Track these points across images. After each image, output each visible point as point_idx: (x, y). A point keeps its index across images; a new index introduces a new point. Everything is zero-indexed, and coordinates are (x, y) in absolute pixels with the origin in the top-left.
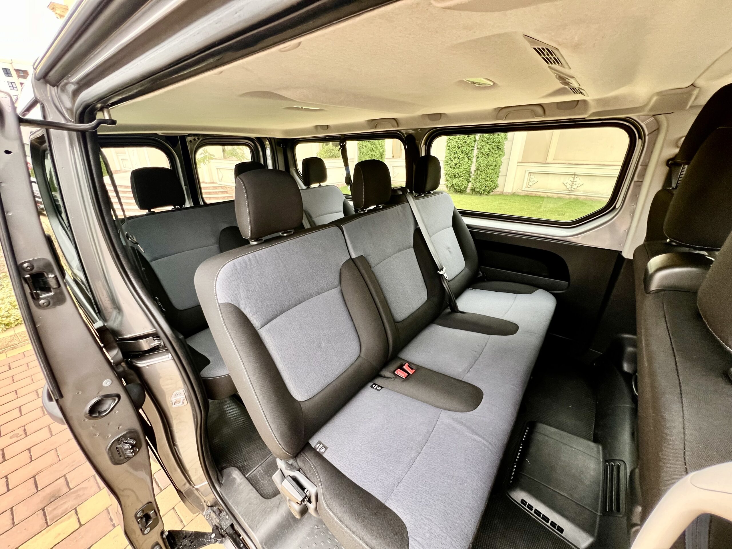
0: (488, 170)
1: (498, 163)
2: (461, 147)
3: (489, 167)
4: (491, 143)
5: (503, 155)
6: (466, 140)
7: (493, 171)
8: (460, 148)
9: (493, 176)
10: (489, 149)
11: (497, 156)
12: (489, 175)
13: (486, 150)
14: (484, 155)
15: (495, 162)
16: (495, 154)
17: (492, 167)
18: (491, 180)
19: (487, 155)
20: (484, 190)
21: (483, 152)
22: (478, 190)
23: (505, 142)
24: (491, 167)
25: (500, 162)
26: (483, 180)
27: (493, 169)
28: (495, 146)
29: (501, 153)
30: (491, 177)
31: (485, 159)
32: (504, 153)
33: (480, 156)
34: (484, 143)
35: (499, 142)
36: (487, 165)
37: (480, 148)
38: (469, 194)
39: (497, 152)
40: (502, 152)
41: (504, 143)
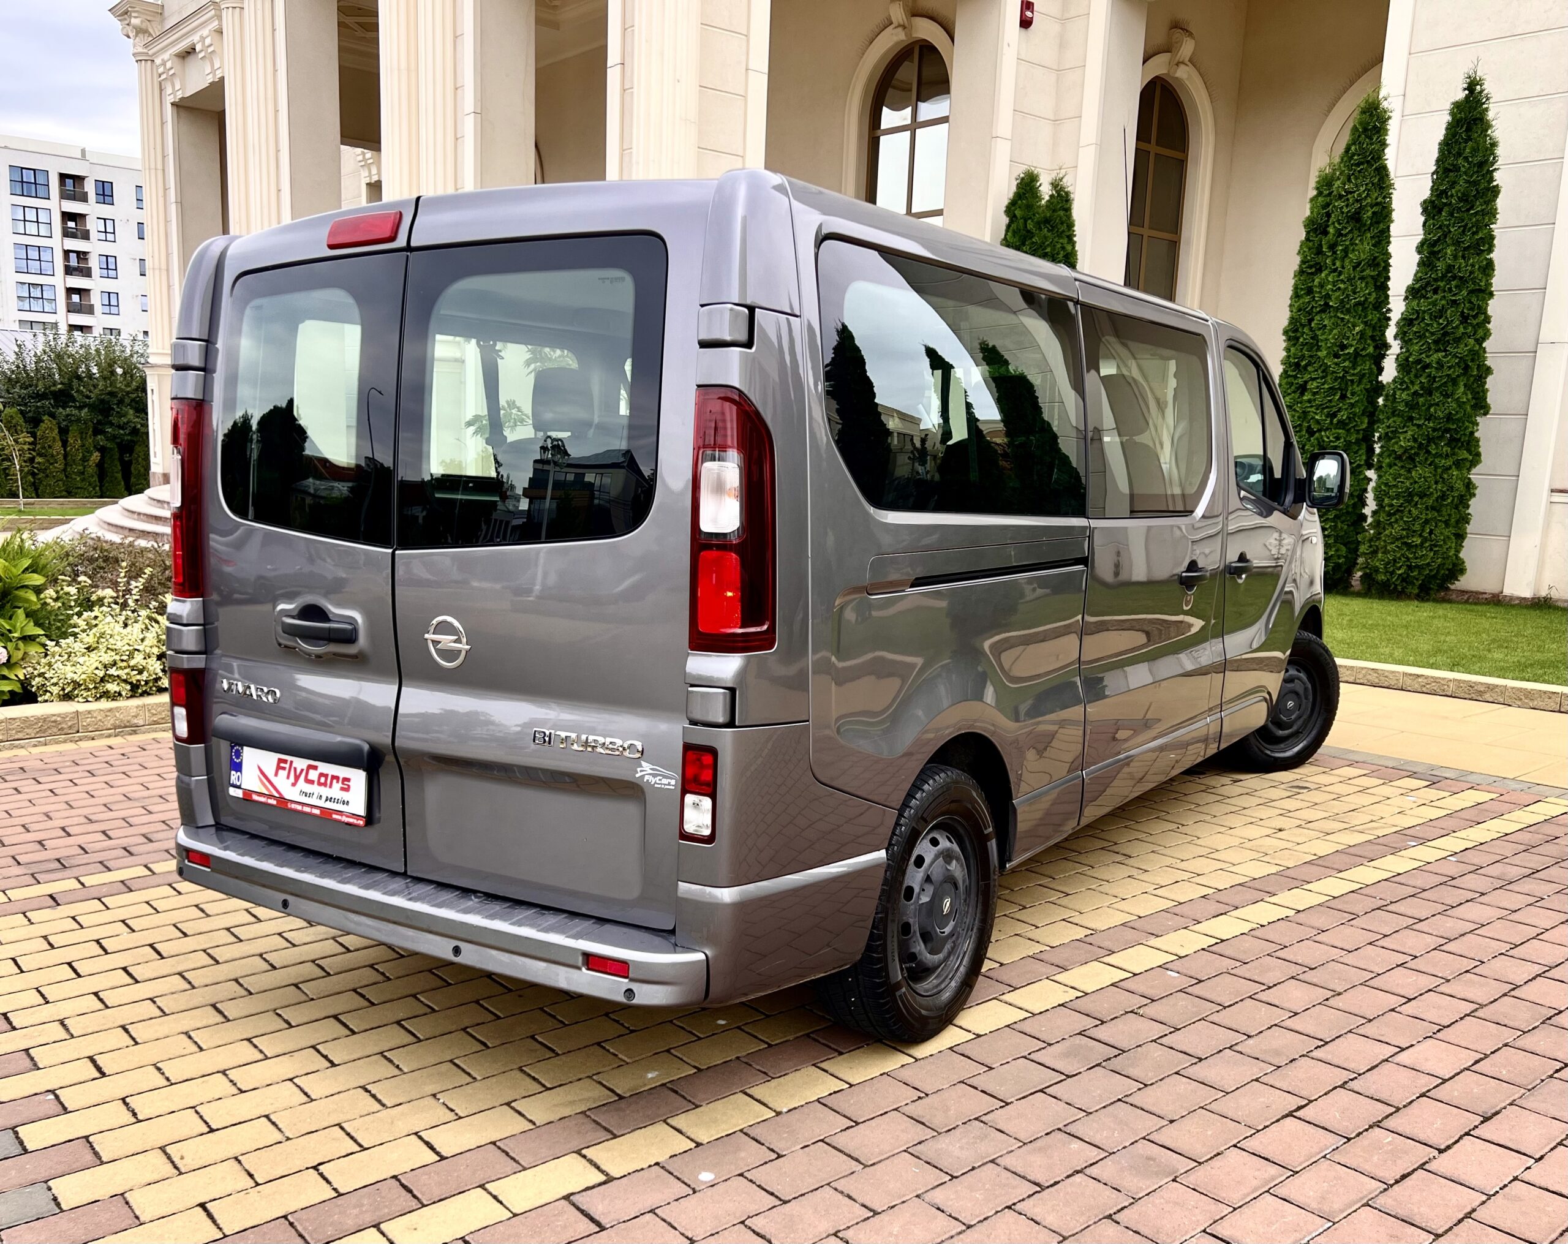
0: (1415, 512)
1: (1451, 489)
2: (1319, 431)
3: (1416, 499)
5: (1477, 463)
6: (1335, 409)
8: (1317, 435)
9: (1437, 532)
10: (1415, 440)
11: (1449, 462)
12: (1417, 527)
13: (1404, 442)
14: (1399, 458)
15: (1441, 485)
16: (1437, 455)
20: (1404, 580)
21: (1396, 448)
22: (1381, 577)
23: (1478, 419)
25: (1459, 485)
26: (1398, 543)
27: (1433, 508)
28: (1434, 430)
29: (1464, 454)
30: (1426, 535)
32: (1478, 455)
34: (1399, 420)
38: (1358, 595)
39: (1448, 449)
40: (1469, 452)
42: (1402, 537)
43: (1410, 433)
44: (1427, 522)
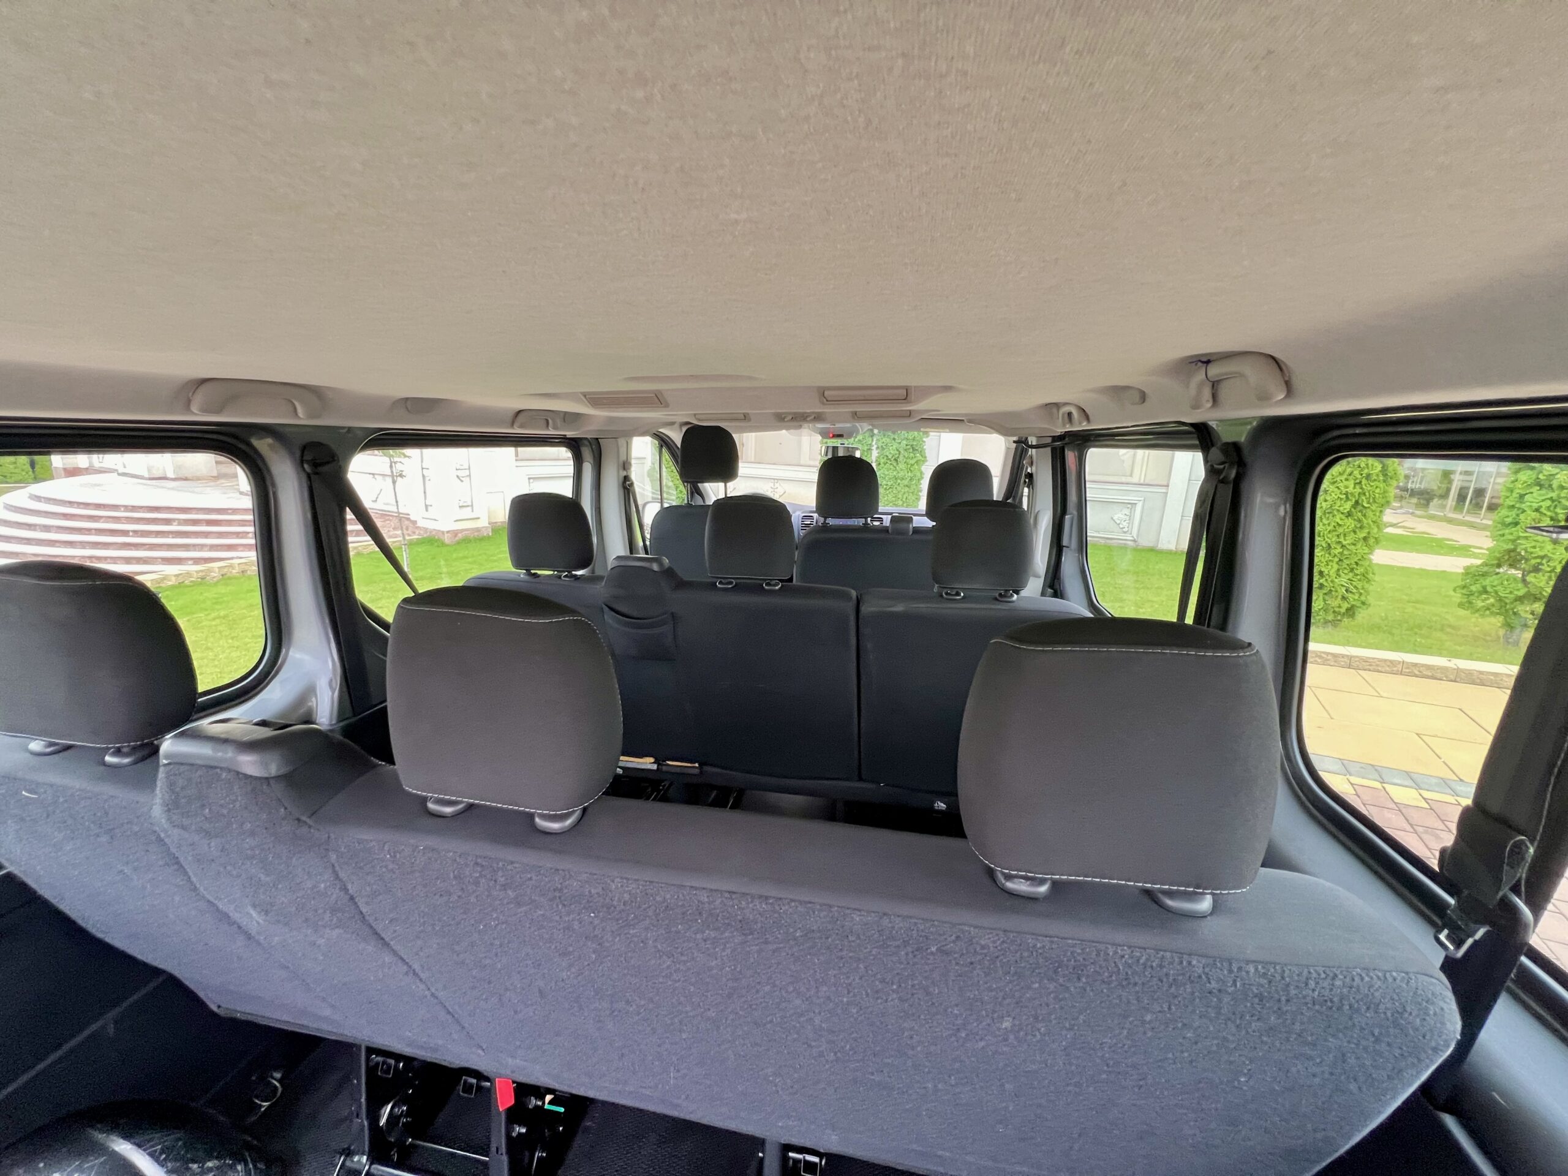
3: (899, 481)
4: (899, 441)
5: (925, 461)
7: (907, 489)
9: (909, 497)
10: (898, 450)
11: (912, 462)
12: (900, 496)
14: (888, 459)
15: (910, 474)
16: (908, 458)
17: (906, 482)
18: (905, 505)
19: (896, 460)
21: (887, 454)
23: (924, 439)
24: (903, 481)
25: (918, 474)
27: (907, 486)
30: (904, 500)
31: (891, 467)
32: (925, 457)
33: (882, 461)
34: (888, 440)
35: (914, 439)
36: (896, 479)
37: (882, 446)
39: (912, 455)
41: (924, 442)
42: (893, 501)
43: (894, 447)
44: (904, 493)
